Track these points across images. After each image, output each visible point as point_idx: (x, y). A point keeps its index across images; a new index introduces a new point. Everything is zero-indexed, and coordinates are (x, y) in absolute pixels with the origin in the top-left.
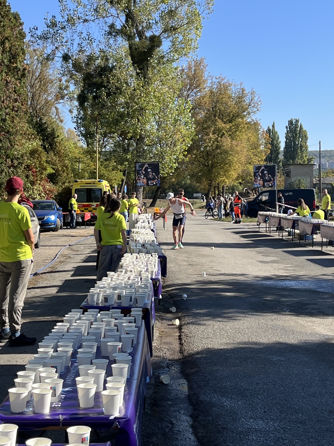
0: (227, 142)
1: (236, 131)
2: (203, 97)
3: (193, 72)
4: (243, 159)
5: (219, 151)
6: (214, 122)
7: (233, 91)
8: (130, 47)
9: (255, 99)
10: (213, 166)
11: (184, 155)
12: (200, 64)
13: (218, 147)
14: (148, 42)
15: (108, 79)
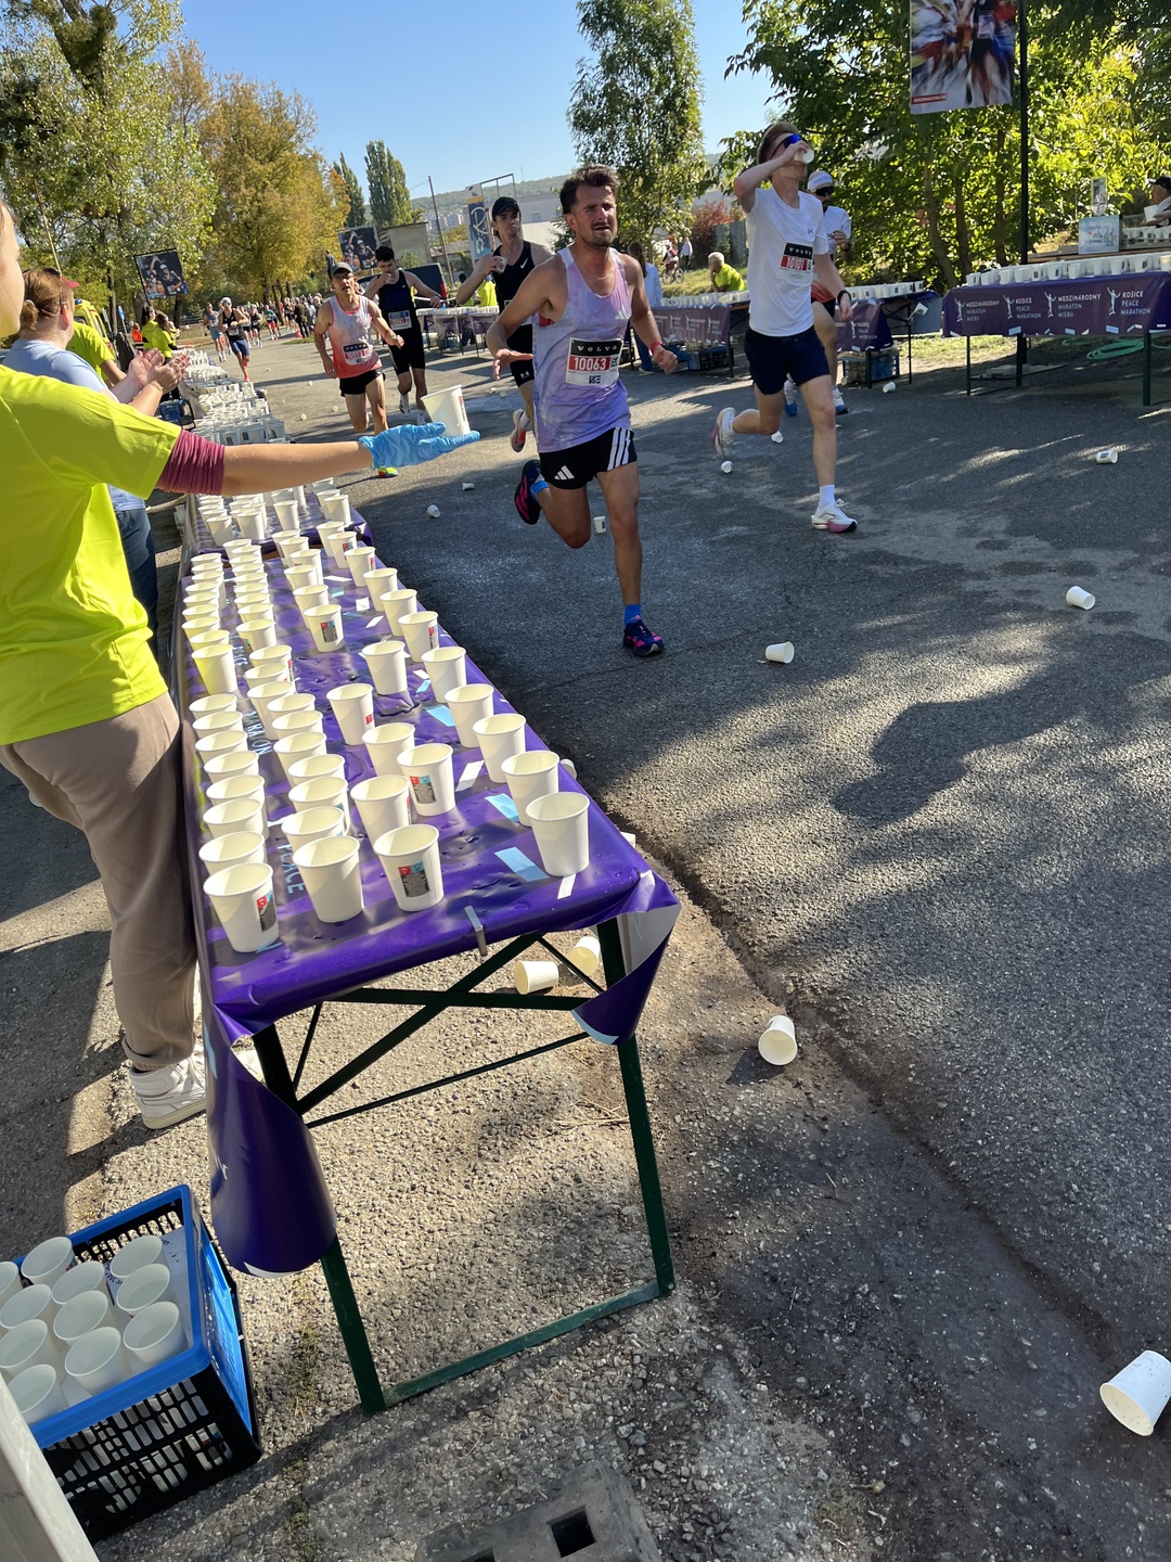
0: (274, 199)
1: (285, 177)
2: (213, 117)
3: (182, 71)
4: (310, 228)
5: (264, 218)
6: (243, 163)
7: (262, 99)
8: (59, 37)
9: (305, 109)
10: (261, 249)
11: (209, 234)
12: (190, 53)
13: (260, 211)
14: (89, 22)
15: (34, 106)
